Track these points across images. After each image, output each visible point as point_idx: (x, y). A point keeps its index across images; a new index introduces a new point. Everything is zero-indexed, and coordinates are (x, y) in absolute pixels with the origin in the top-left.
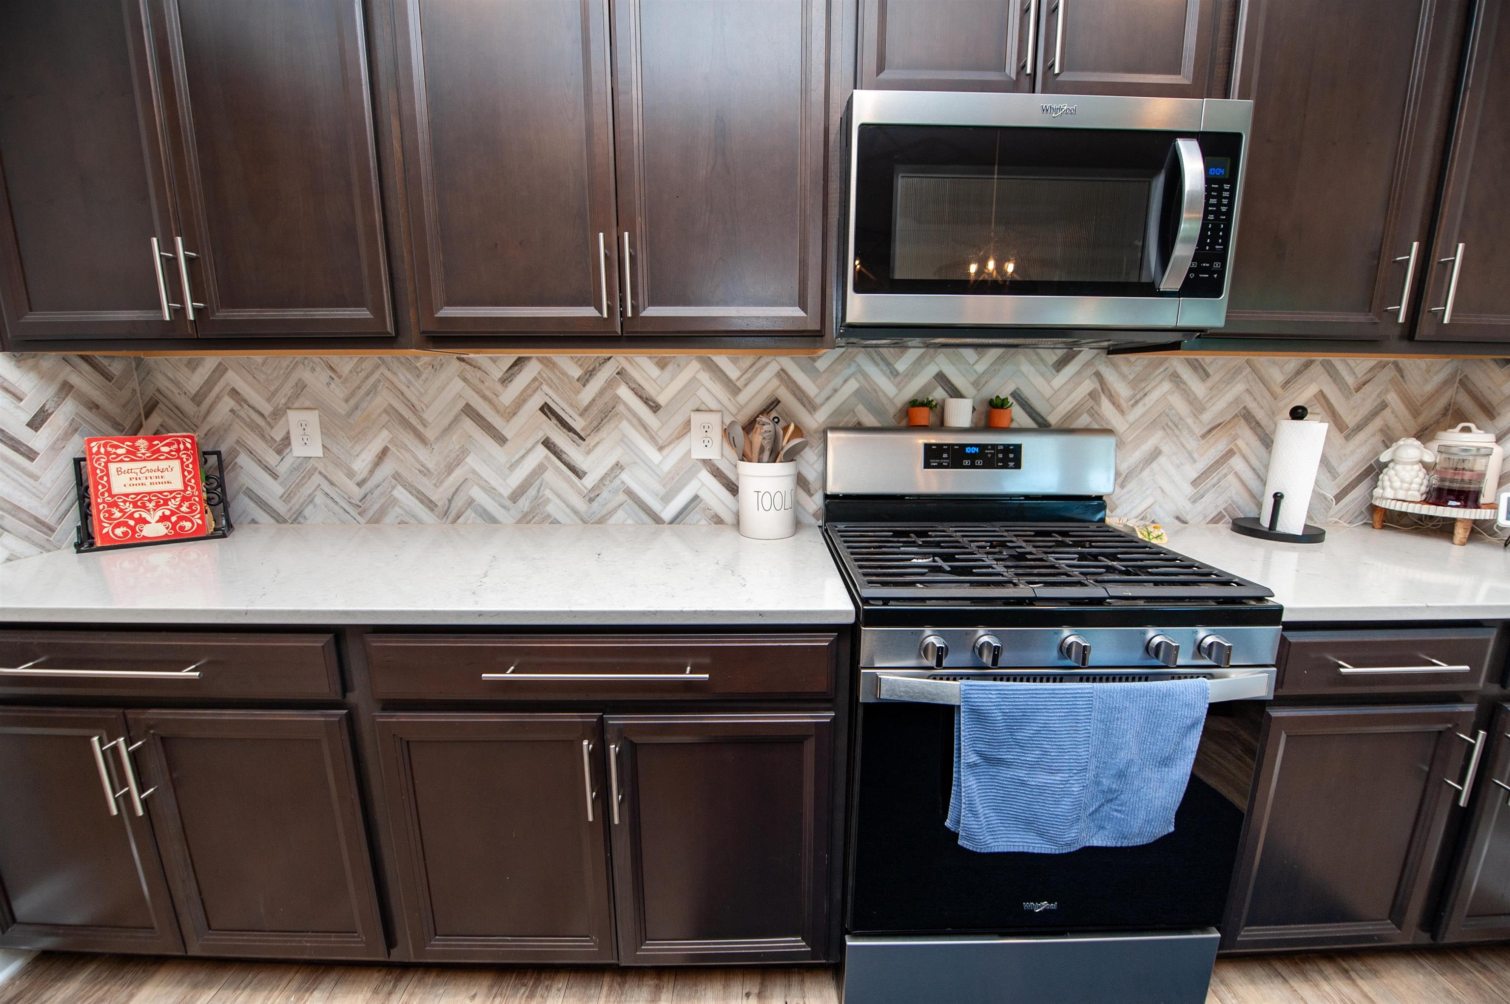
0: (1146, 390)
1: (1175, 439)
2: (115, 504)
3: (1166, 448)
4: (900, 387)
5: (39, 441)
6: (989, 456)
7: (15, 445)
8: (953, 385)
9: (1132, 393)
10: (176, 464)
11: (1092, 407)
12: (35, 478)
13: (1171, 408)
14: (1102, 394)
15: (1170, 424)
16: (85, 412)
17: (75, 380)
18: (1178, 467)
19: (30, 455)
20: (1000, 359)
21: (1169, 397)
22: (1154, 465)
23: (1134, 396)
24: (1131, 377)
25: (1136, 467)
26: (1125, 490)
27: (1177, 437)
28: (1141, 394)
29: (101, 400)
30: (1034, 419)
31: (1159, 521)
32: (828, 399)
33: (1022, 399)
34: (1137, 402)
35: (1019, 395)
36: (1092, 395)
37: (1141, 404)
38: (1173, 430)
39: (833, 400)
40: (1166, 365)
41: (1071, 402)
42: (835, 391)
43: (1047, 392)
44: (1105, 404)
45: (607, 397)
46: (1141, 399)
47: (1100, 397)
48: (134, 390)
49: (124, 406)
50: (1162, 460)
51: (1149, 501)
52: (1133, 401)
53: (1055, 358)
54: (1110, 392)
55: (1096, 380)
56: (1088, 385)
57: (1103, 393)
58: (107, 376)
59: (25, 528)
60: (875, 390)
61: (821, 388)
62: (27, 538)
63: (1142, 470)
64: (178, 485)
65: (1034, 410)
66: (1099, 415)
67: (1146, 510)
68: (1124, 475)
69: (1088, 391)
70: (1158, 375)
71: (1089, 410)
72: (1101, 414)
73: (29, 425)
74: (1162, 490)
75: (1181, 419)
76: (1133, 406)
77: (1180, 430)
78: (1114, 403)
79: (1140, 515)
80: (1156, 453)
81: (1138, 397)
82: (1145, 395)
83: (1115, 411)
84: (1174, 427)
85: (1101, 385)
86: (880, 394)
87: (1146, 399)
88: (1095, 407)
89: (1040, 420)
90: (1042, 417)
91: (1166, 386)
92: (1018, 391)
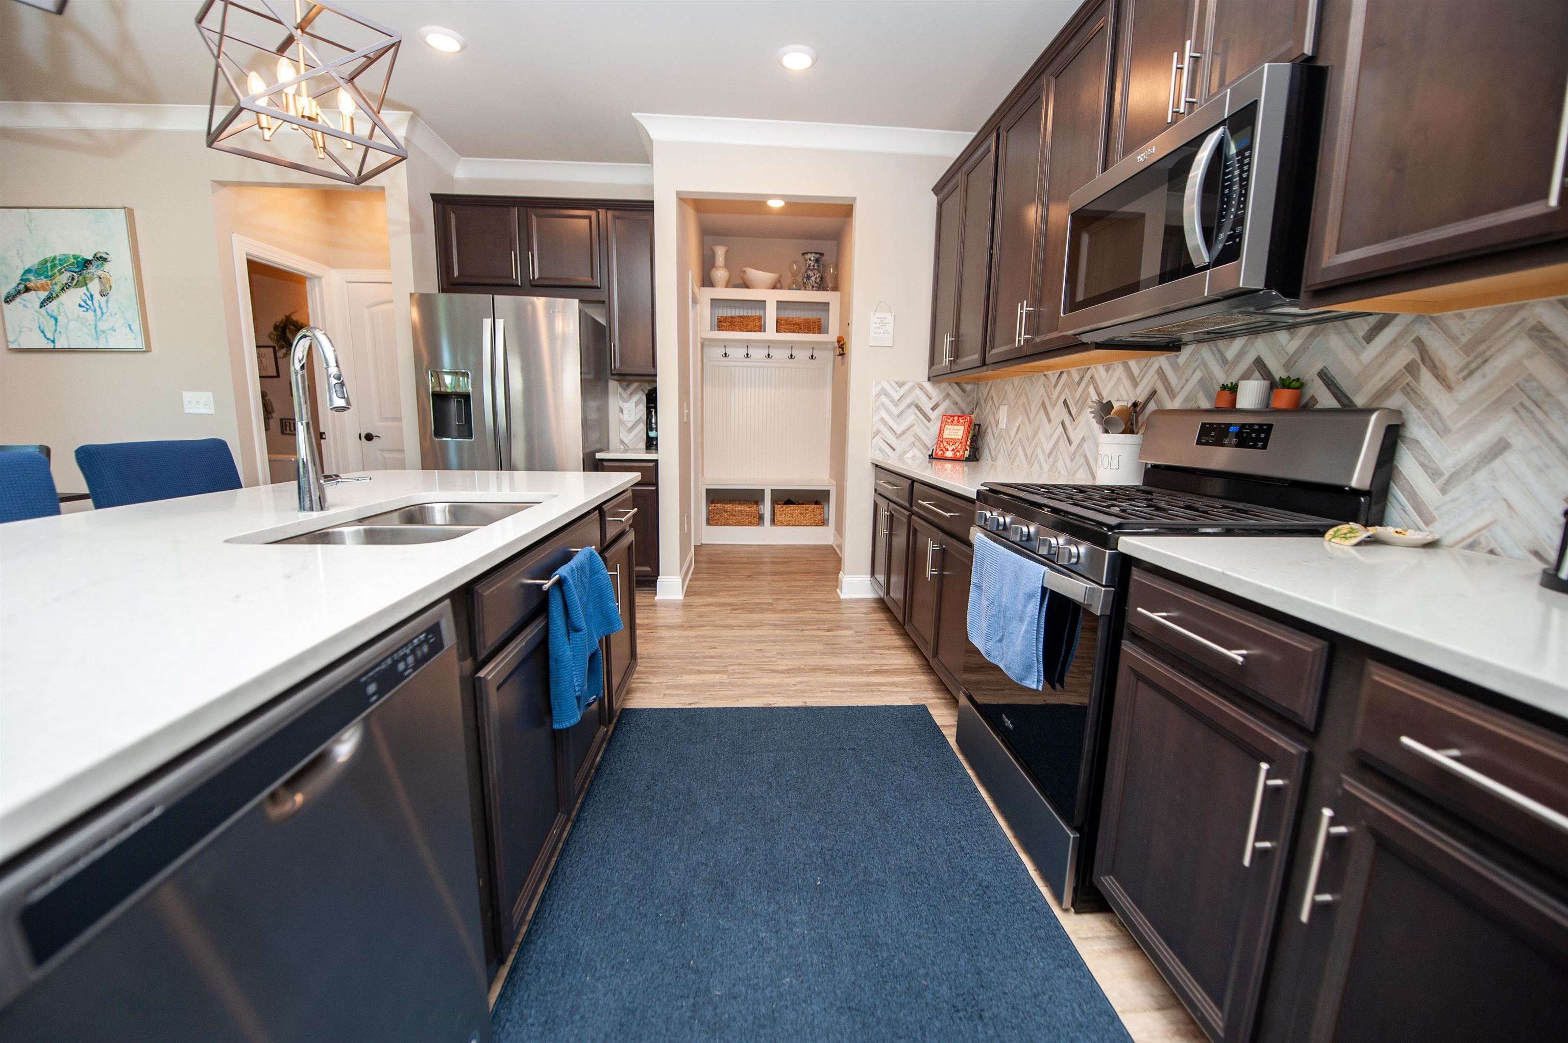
0: (1488, 354)
1: (1536, 426)
2: (942, 442)
3: (1517, 441)
4: (1227, 373)
5: (933, 415)
6: (1245, 435)
7: (925, 416)
8: (1267, 368)
9: (1465, 361)
10: (962, 427)
11: (1408, 384)
12: (928, 429)
13: (1530, 378)
14: (1422, 365)
15: (1528, 403)
16: (951, 405)
17: (952, 392)
18: (1541, 470)
19: (929, 420)
20: (1311, 335)
21: (1527, 363)
22: (1497, 464)
23: (1467, 365)
24: (1464, 340)
25: (1466, 465)
26: (1448, 497)
27: (1540, 423)
28: (1480, 361)
29: (959, 401)
30: (1339, 401)
31: (1502, 552)
32: (1182, 388)
33: (1329, 378)
34: (1471, 373)
35: (1325, 374)
36: (1411, 369)
37: (1477, 375)
38: (1531, 412)
39: (1185, 388)
40: (1523, 314)
41: (1381, 379)
42: (1187, 381)
43: (1355, 368)
44: (1426, 375)
45: (1086, 393)
46: (1477, 368)
47: (1419, 369)
48: (974, 398)
49: (968, 404)
50: (1511, 458)
51: (1487, 518)
52: (1466, 372)
53: (1366, 328)
54: (1432, 361)
55: (1415, 348)
56: (1405, 355)
57: (1424, 363)
58: (964, 391)
59: (921, 447)
60: (1211, 378)
61: (1179, 378)
62: (920, 451)
63: (1475, 470)
64: (960, 437)
65: (1340, 390)
66: (1415, 392)
67: (1479, 530)
68: (1447, 475)
69: (1405, 363)
70: (1508, 331)
71: (1404, 387)
72: (1418, 392)
73: (932, 409)
74: (1509, 506)
75: (1549, 395)
76: (1465, 378)
77: (1545, 413)
78: (1437, 377)
79: (1469, 536)
80: (1500, 448)
81: (1473, 365)
82: (1485, 361)
83: (1439, 386)
84: (1533, 408)
85: (1421, 354)
86: (1214, 381)
87: (1488, 368)
88: (1414, 384)
89: (1345, 402)
90: (1348, 398)
91: (1523, 346)
92: (1325, 370)
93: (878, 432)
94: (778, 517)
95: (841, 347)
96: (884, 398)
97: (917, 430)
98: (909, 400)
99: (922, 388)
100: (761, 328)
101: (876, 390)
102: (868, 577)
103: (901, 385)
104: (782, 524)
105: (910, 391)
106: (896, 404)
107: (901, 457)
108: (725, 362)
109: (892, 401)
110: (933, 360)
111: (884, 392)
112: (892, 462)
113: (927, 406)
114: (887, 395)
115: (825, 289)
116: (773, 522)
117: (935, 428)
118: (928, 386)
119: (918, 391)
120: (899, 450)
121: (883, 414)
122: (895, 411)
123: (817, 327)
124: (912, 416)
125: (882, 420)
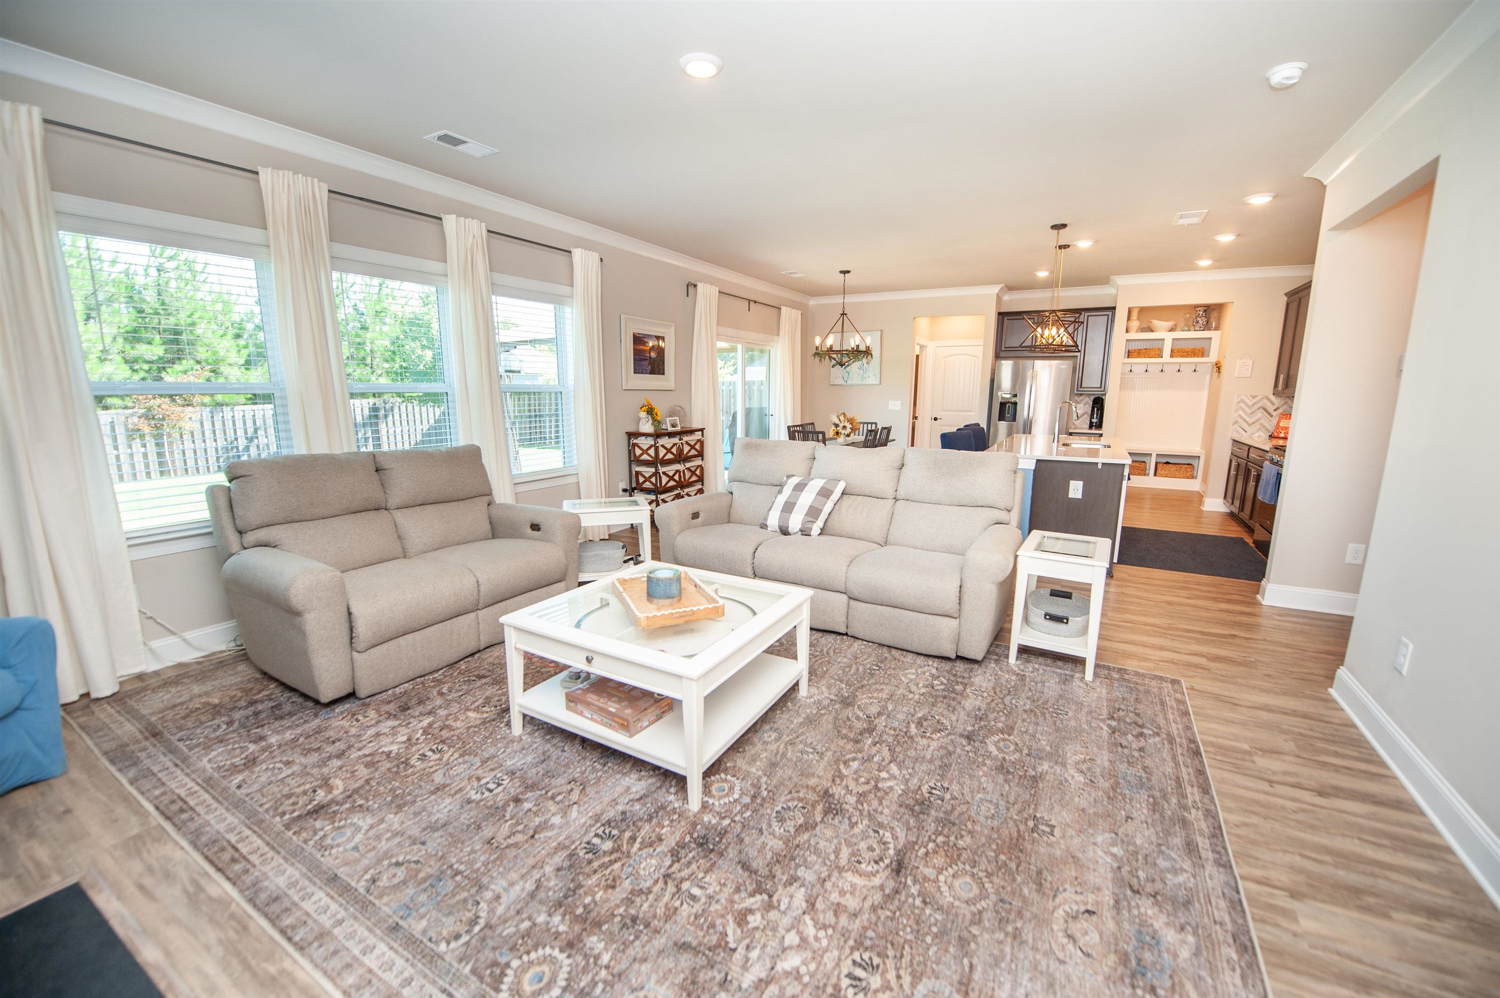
93: (1236, 422)
94: (1159, 471)
95: (1218, 367)
96: (1242, 404)
97: (1264, 422)
98: (1259, 405)
99: (1268, 399)
100: (1160, 356)
101: (1236, 400)
102: (1222, 500)
103: (1254, 397)
104: (1162, 476)
105: (1260, 400)
106: (1250, 407)
107: (1251, 437)
108: (1131, 375)
109: (1248, 406)
110: (1276, 385)
111: (1243, 401)
112: (1245, 439)
113: (1271, 408)
114: (1244, 402)
115: (1209, 329)
116: (1155, 474)
117: (1275, 421)
118: (1273, 398)
119: (1265, 401)
120: (1249, 432)
121: (1241, 413)
122: (1249, 411)
123: (1201, 352)
124: (1260, 414)
125: (1240, 416)
